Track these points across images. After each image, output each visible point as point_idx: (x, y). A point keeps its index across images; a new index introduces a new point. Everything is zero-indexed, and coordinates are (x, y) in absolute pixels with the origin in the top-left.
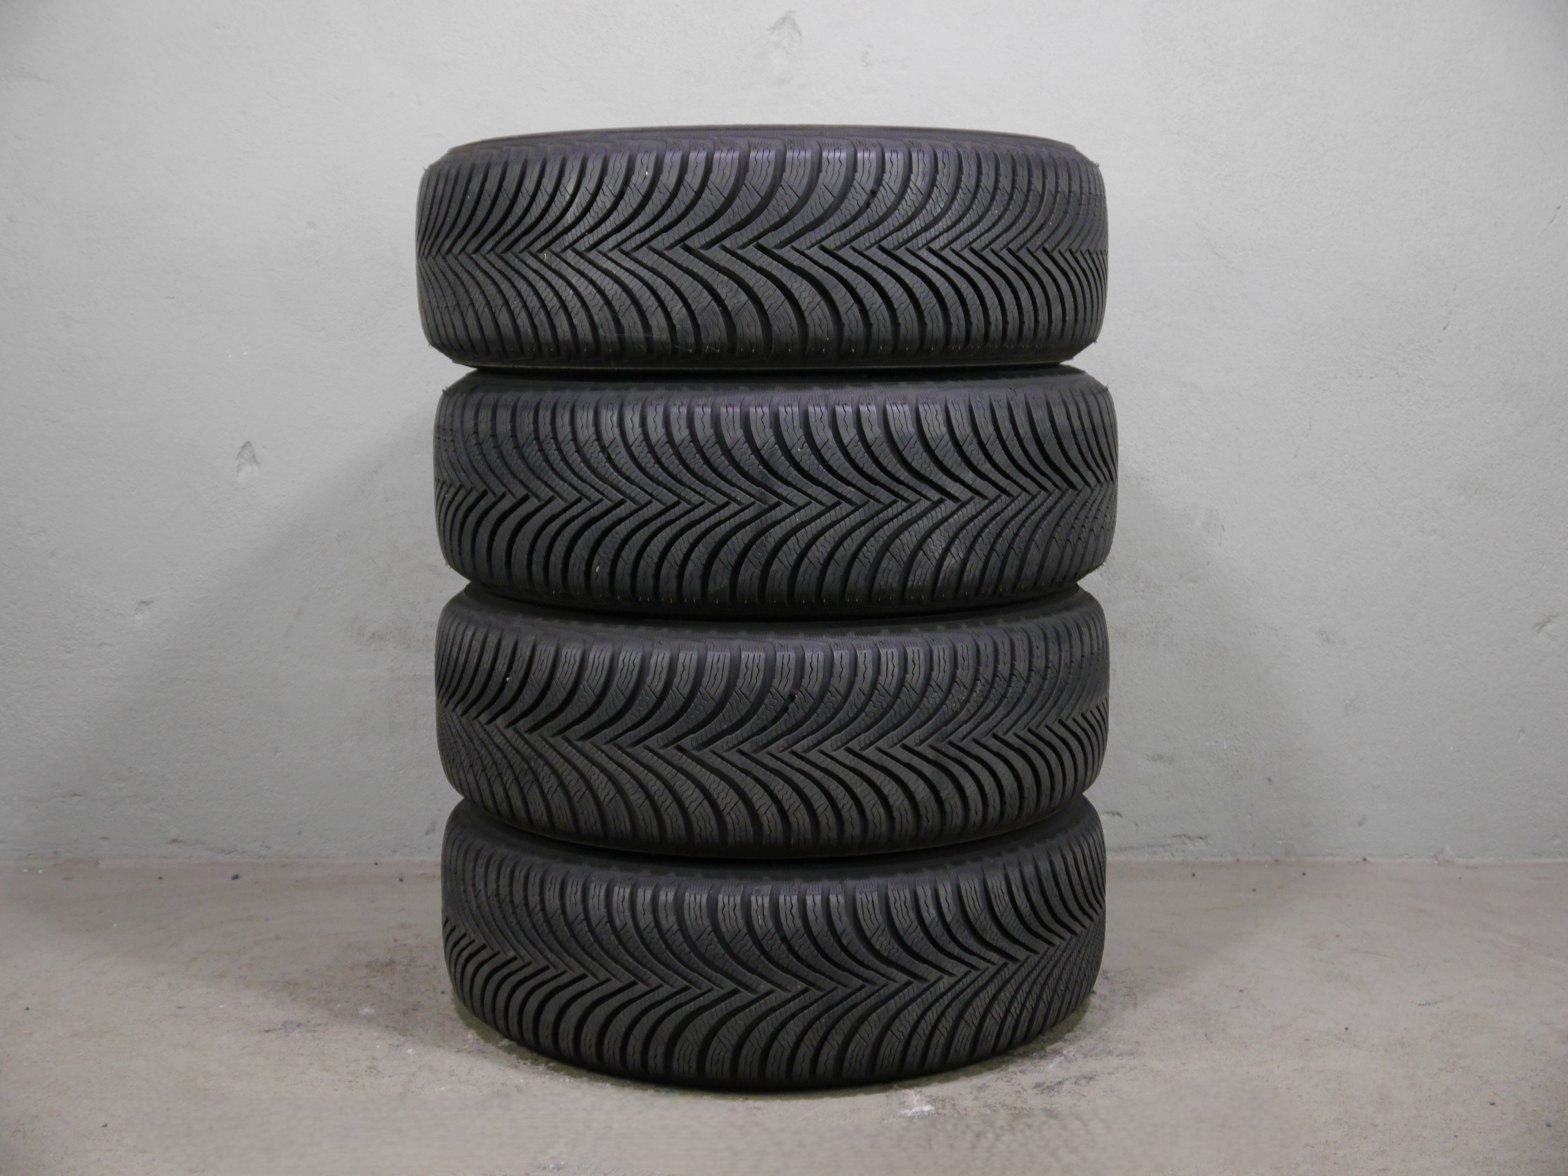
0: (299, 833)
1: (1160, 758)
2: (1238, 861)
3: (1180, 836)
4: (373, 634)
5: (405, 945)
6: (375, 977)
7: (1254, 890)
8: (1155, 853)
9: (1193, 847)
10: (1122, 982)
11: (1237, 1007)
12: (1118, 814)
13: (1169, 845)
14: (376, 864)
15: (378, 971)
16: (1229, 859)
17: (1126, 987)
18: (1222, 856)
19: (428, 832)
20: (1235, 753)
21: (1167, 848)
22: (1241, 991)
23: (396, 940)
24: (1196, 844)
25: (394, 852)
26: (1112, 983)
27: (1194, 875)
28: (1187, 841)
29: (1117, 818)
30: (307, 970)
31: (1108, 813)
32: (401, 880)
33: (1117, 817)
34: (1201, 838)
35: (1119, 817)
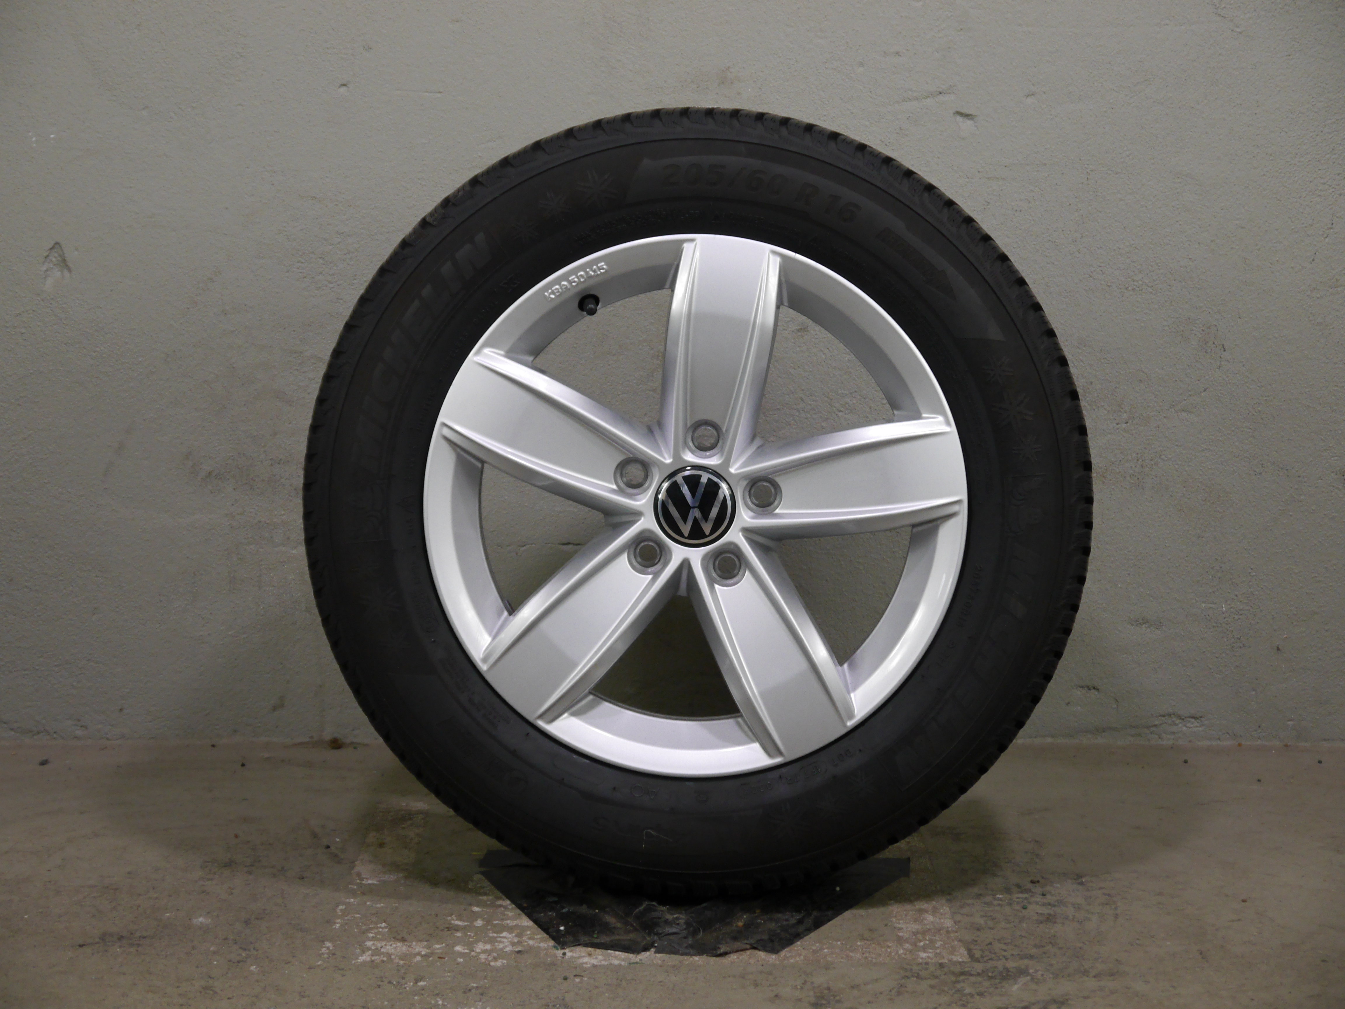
0: (121, 710)
1: (1145, 621)
2: (1240, 745)
3: (1170, 715)
4: (210, 474)
5: (248, 842)
6: (212, 879)
7: (1259, 781)
8: (1139, 735)
9: (1184, 728)
10: (1100, 888)
11: (1239, 920)
12: (1094, 688)
13: (1156, 726)
14: (213, 746)
15: (215, 873)
16: (1228, 743)
17: (1104, 894)
18: (1219, 739)
19: (275, 708)
20: (1237, 617)
21: (1154, 729)
22: (1244, 901)
23: (236, 836)
24: (1188, 725)
25: (235, 731)
26: (1088, 890)
27: (1186, 762)
28: (1178, 721)
29: (1093, 693)
30: (129, 873)
31: (1082, 687)
32: (243, 765)
33: (1093, 691)
34: (1194, 718)
35: (1096, 692)
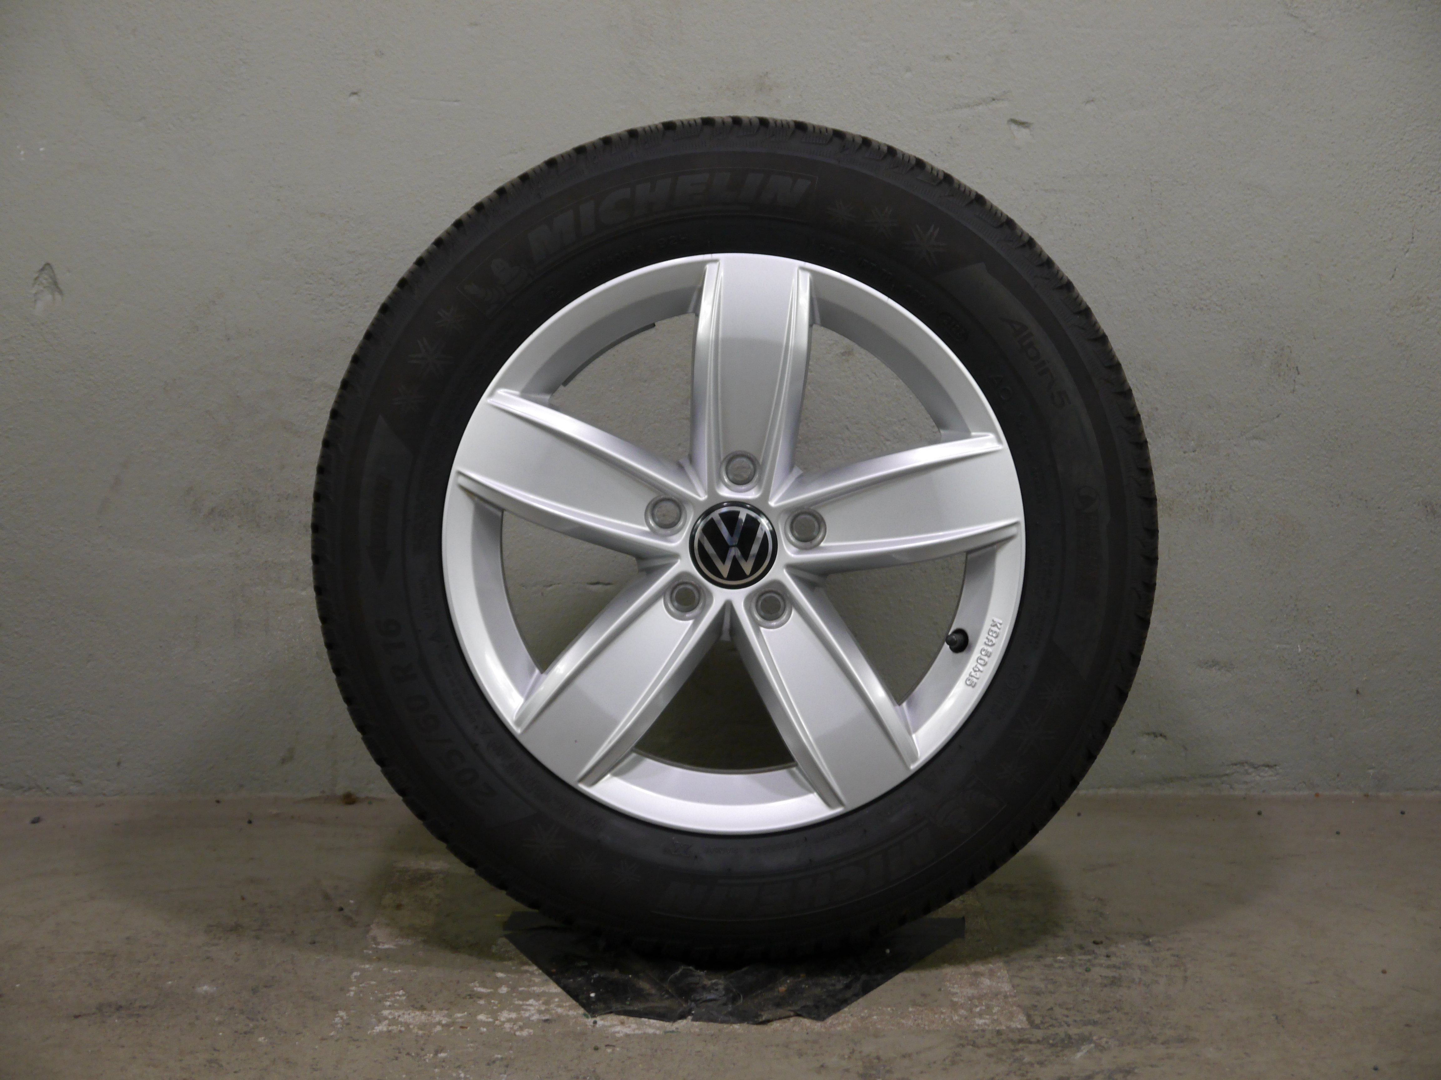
0: (119, 764)
1: (1215, 663)
2: (1317, 795)
3: (1242, 764)
4: (213, 510)
5: (256, 904)
6: (217, 945)
7: (1338, 833)
8: (1209, 785)
9: (1258, 778)
10: (1168, 949)
11: (1317, 982)
12: (1161, 735)
13: (1227, 775)
14: (218, 802)
15: (220, 938)
16: (1305, 793)
17: (1173, 955)
18: (1295, 789)
19: (284, 761)
20: (1313, 658)
21: (1225, 778)
23: (243, 898)
24: (1262, 774)
25: (241, 786)
26: (1156, 951)
27: (1259, 813)
28: (1251, 770)
29: (1160, 741)
30: (128, 938)
31: (1148, 734)
32: (250, 822)
33: (1160, 739)
34: (1268, 766)
35: (1163, 740)
